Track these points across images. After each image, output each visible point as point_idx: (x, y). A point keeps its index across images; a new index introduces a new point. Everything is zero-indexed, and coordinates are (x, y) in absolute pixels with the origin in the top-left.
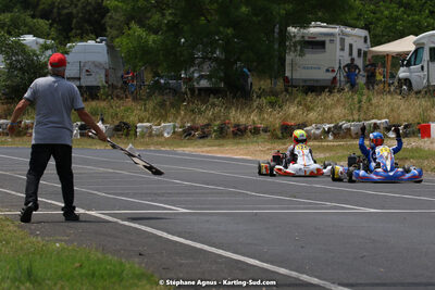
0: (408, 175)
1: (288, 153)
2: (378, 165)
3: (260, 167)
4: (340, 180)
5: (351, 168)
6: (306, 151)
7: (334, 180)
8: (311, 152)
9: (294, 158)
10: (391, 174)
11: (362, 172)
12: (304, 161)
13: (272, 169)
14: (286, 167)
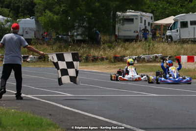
0: (185, 80)
1: (125, 70)
2: (171, 76)
3: (111, 77)
4: (152, 83)
5: (158, 77)
6: (133, 69)
7: (149, 83)
8: (135, 69)
9: (127, 72)
10: (177, 79)
11: (163, 79)
12: (132, 74)
13: (117, 77)
14: (124, 77)
